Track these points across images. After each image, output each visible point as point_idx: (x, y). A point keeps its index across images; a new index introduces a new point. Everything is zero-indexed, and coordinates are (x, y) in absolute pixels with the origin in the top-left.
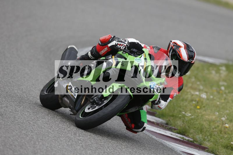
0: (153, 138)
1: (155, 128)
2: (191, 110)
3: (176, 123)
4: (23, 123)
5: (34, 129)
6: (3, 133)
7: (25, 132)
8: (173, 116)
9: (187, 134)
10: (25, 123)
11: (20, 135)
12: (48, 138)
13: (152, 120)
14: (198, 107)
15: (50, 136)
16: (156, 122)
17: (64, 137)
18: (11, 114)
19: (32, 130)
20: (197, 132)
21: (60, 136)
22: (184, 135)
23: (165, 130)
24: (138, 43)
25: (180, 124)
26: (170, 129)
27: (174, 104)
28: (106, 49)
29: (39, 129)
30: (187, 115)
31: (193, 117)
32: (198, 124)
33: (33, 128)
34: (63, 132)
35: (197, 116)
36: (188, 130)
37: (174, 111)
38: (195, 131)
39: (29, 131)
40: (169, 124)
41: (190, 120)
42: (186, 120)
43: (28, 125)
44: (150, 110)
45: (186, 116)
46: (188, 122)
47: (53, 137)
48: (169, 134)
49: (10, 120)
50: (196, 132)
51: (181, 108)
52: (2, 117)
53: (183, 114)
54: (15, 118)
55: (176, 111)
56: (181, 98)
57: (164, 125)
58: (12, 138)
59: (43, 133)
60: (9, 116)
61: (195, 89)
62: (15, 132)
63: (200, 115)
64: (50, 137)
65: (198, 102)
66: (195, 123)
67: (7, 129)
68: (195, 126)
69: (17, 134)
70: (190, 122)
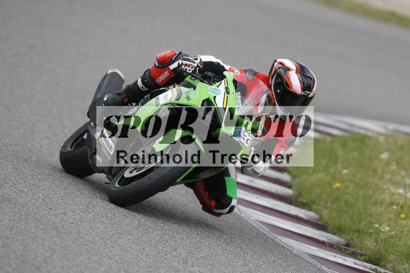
0: (322, 270)
1: (326, 252)
2: (389, 220)
3: (364, 243)
4: (94, 242)
5: (113, 253)
6: (59, 260)
7: (97, 259)
8: (358, 231)
9: (382, 263)
10: (97, 243)
11: (89, 263)
12: (137, 269)
13: (321, 239)
14: (403, 216)
15: (141, 265)
16: (328, 241)
17: (166, 268)
18: (73, 226)
19: (110, 254)
20: (400, 260)
21: (159, 266)
22: (377, 265)
23: (344, 256)
24: (219, 63)
25: (371, 246)
26: (353, 255)
27: (359, 210)
28: (166, 74)
29: (122, 253)
30: (383, 230)
31: (393, 233)
32: (403, 246)
33: (110, 252)
34: (164, 259)
35: (401, 232)
36: (385, 255)
37: (360, 222)
38: (396, 257)
39: (105, 257)
40: (351, 245)
41: (388, 238)
42: (382, 238)
43: (103, 246)
44: (319, 221)
45: (382, 232)
46: (385, 243)
47: (147, 268)
48: (352, 262)
49: (71, 237)
50: (398, 259)
51: (372, 217)
52: (57, 232)
53: (376, 227)
54: (79, 233)
55: (363, 223)
56: (373, 200)
57: (343, 247)
58: (74, 269)
59: (130, 260)
60: (69, 231)
61: (397, 184)
62: (80, 258)
63: (406, 229)
64: (141, 267)
65: (402, 207)
66: (397, 243)
67: (66, 253)
68: (397, 249)
69: (83, 262)
70: (388, 242)
